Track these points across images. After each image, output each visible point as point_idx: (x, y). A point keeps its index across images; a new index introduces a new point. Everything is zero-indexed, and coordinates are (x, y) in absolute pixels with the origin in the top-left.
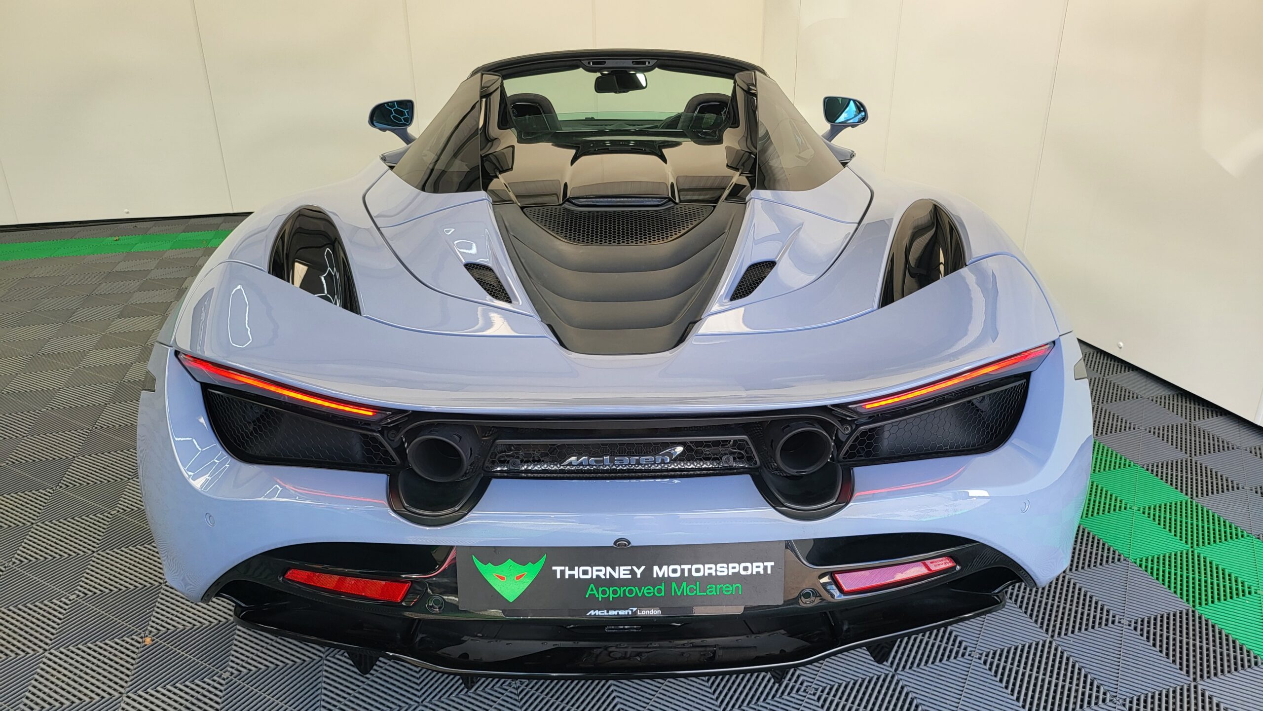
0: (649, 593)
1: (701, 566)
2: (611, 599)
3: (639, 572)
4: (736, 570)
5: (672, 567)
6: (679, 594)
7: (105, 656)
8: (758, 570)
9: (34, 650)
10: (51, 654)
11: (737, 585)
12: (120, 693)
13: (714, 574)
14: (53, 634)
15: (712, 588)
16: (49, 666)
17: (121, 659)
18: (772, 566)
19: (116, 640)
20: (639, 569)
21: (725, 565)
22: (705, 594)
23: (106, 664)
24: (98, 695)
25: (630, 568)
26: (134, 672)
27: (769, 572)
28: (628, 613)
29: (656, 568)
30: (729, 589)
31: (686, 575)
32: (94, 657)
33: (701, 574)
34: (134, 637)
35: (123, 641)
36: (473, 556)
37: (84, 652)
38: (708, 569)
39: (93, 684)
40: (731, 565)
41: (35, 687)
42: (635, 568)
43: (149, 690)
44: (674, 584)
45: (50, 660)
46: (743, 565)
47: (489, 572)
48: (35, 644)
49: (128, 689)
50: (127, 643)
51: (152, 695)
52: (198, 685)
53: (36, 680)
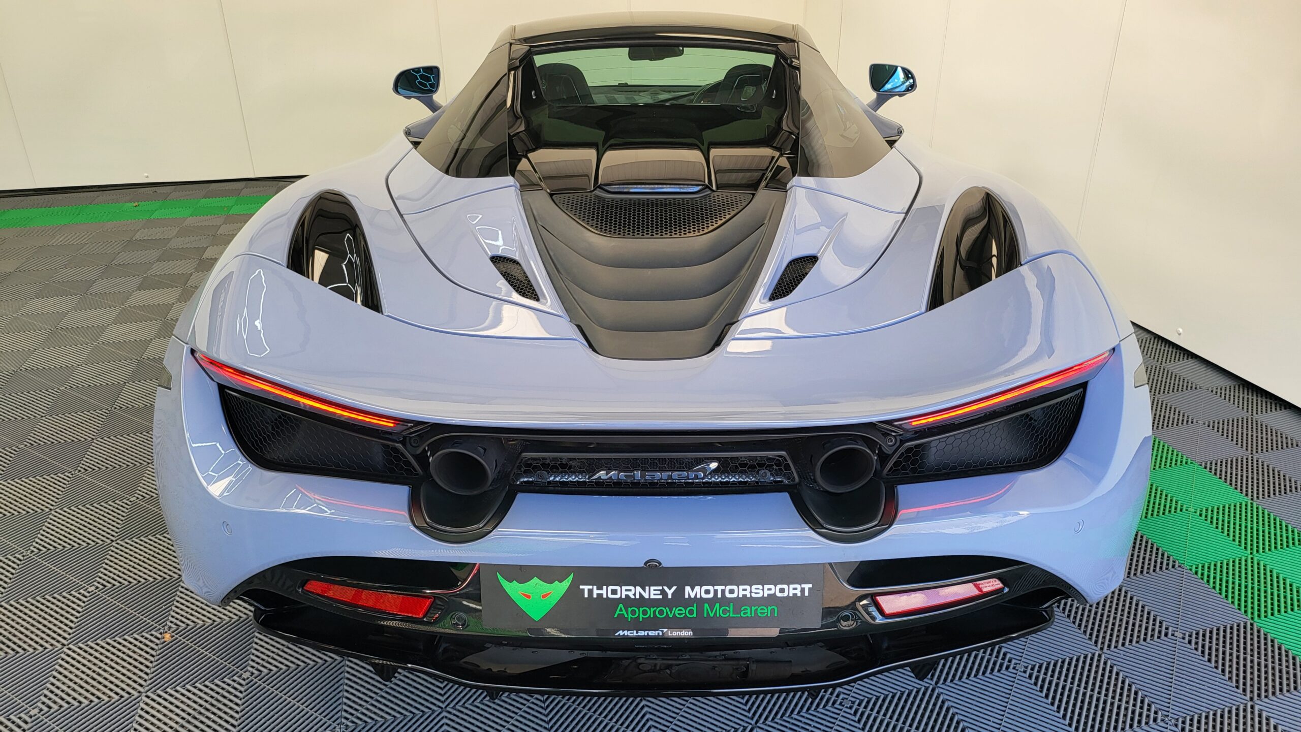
0: (679, 614)
1: (735, 587)
2: (641, 620)
3: (670, 592)
4: (772, 592)
5: (704, 588)
6: (712, 615)
7: (124, 653)
8: (795, 592)
9: (52, 645)
10: (70, 649)
11: (772, 607)
12: (139, 692)
13: (749, 596)
14: (71, 628)
15: (747, 609)
16: (68, 662)
17: (140, 656)
18: (809, 588)
19: (135, 635)
20: (670, 589)
21: (760, 587)
22: (739, 615)
23: (125, 661)
24: (117, 694)
25: (660, 588)
26: (153, 670)
27: (807, 594)
28: (658, 633)
29: (688, 589)
30: (764, 611)
31: (719, 596)
32: (113, 654)
33: (735, 595)
34: (153, 632)
35: (142, 636)
36: (498, 574)
37: (103, 647)
38: (742, 591)
39: (111, 682)
40: (766, 587)
41: (53, 684)
42: (665, 588)
43: (168, 690)
44: (706, 606)
45: (68, 655)
46: (779, 586)
47: (513, 589)
48: (53, 638)
49: (147, 688)
50: (146, 638)
51: (171, 695)
52: (217, 685)
53: (54, 677)
